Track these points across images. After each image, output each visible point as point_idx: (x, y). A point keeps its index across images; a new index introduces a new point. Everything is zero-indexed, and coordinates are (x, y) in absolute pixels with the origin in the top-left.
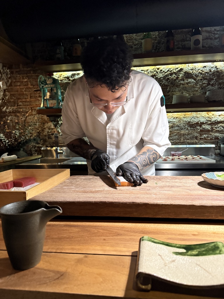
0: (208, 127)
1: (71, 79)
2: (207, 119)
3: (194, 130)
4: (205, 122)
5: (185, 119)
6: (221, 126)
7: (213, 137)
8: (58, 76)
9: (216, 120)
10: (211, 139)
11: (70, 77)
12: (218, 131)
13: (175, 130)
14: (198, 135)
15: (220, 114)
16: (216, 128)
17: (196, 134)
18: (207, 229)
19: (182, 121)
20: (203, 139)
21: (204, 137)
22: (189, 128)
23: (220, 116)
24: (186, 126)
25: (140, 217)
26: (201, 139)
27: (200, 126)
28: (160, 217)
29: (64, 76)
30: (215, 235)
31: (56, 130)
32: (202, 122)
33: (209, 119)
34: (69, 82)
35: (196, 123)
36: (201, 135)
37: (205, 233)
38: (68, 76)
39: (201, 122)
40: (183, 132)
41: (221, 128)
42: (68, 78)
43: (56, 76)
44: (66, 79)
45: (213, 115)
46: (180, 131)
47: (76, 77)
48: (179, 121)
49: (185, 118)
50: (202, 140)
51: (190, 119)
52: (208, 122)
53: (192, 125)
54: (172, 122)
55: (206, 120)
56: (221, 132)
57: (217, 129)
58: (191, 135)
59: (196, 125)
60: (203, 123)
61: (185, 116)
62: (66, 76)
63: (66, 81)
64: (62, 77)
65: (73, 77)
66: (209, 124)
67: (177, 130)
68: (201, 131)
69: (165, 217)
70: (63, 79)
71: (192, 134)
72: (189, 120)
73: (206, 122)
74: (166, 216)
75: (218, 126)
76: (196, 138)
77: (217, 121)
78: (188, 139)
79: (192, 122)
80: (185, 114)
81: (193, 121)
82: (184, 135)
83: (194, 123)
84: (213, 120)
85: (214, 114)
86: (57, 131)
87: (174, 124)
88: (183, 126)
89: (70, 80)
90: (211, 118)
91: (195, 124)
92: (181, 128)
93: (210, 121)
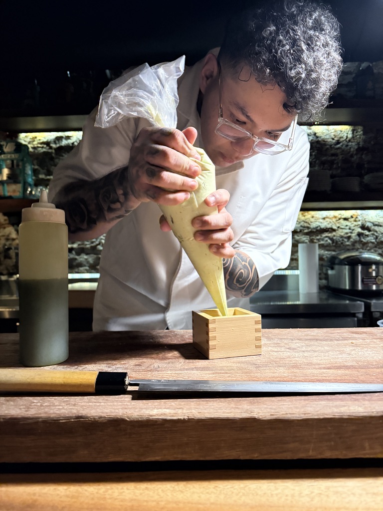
1: (54, 146)
2: (302, 224)
4: (298, 230)
6: (326, 237)
8: (28, 140)
9: (317, 227)
11: (53, 142)
12: (323, 245)
15: (324, 216)
16: (319, 240)
23: (324, 219)
25: (98, 460)
28: (158, 458)
29: (41, 141)
33: (306, 225)
34: (50, 151)
38: (49, 140)
41: (327, 241)
42: (47, 143)
43: (26, 139)
44: (45, 146)
45: (313, 217)
47: (64, 143)
52: (304, 230)
55: (301, 226)
56: (328, 248)
57: (320, 243)
60: (295, 232)
62: (45, 140)
63: (44, 150)
64: (35, 143)
65: (57, 142)
66: (307, 234)
69: (171, 458)
70: (39, 145)
73: (301, 231)
74: (175, 456)
75: (321, 236)
77: (321, 228)
84: (313, 225)
85: (315, 216)
89: (51, 148)
90: (310, 223)
93: (308, 228)
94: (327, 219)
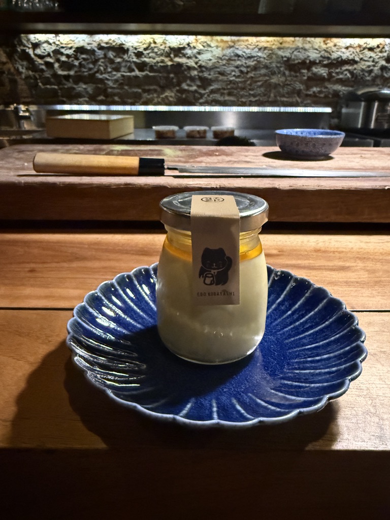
0: (323, 72)
2: (323, 53)
3: (296, 76)
4: (318, 61)
5: (281, 53)
6: (346, 70)
7: (329, 93)
9: (338, 58)
10: (326, 97)
12: (341, 79)
13: (261, 75)
14: (302, 88)
15: (348, 45)
16: (337, 73)
17: (299, 86)
18: (303, 242)
19: (274, 56)
20: (310, 95)
21: (314, 92)
22: (287, 73)
23: (347, 48)
24: (281, 67)
26: (307, 95)
27: (309, 69)
30: (320, 254)
31: (13, 66)
32: (312, 60)
33: (326, 55)
35: (300, 61)
36: (308, 88)
37: (295, 250)
39: (310, 61)
40: (274, 80)
41: (346, 75)
45: (335, 45)
46: (270, 77)
48: (270, 56)
49: (282, 50)
50: (309, 97)
51: (291, 52)
52: (323, 61)
53: (294, 66)
54: (256, 59)
55: (321, 56)
56: (346, 83)
57: (338, 77)
58: (289, 87)
59: (300, 66)
60: (313, 63)
61: (282, 46)
66: (325, 66)
67: (265, 75)
68: (309, 78)
71: (292, 84)
72: (288, 55)
73: (320, 61)
75: (341, 69)
76: (299, 93)
77: (342, 59)
78: (283, 96)
79: (294, 60)
80: (281, 41)
81: (295, 58)
82: (276, 86)
83: (296, 62)
84: (335, 56)
85: (338, 44)
86: (15, 68)
87: (259, 62)
88: (277, 67)
90: (331, 52)
91: (299, 63)
92: (271, 71)
93: (328, 58)
94: (350, 49)
